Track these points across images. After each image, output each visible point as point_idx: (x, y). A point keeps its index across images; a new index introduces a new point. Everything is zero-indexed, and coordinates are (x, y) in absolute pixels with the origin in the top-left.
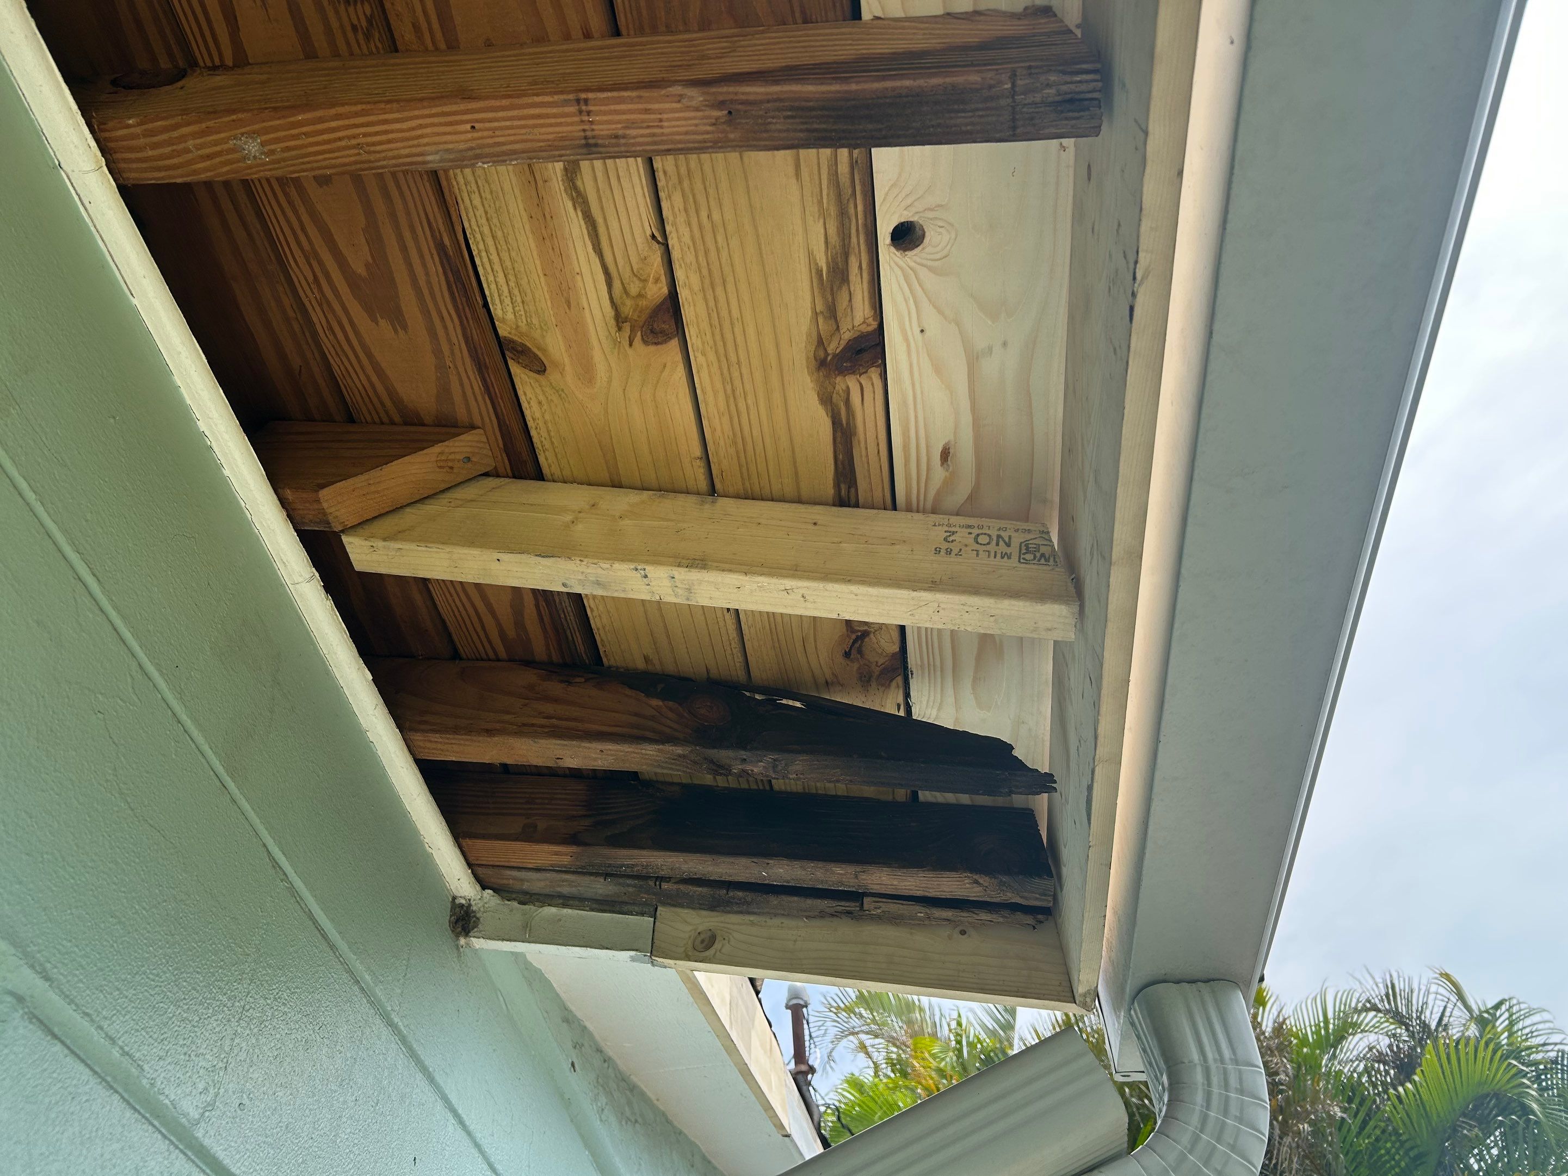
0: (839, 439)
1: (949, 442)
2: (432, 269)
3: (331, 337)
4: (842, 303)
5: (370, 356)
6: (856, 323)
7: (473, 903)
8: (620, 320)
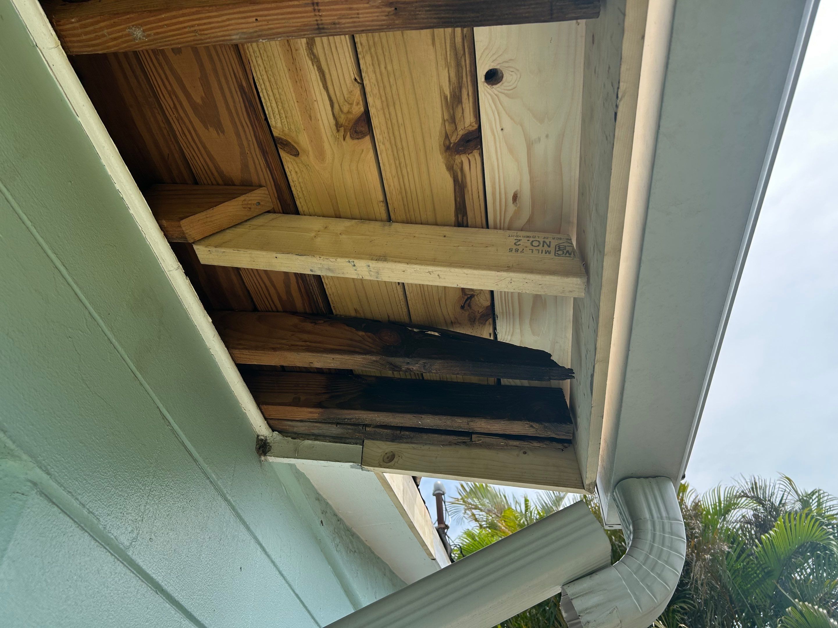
0: (457, 190)
1: (517, 190)
2: (237, 99)
3: (184, 138)
4: (458, 115)
5: (205, 148)
6: (466, 126)
7: (268, 438)
8: (338, 126)
